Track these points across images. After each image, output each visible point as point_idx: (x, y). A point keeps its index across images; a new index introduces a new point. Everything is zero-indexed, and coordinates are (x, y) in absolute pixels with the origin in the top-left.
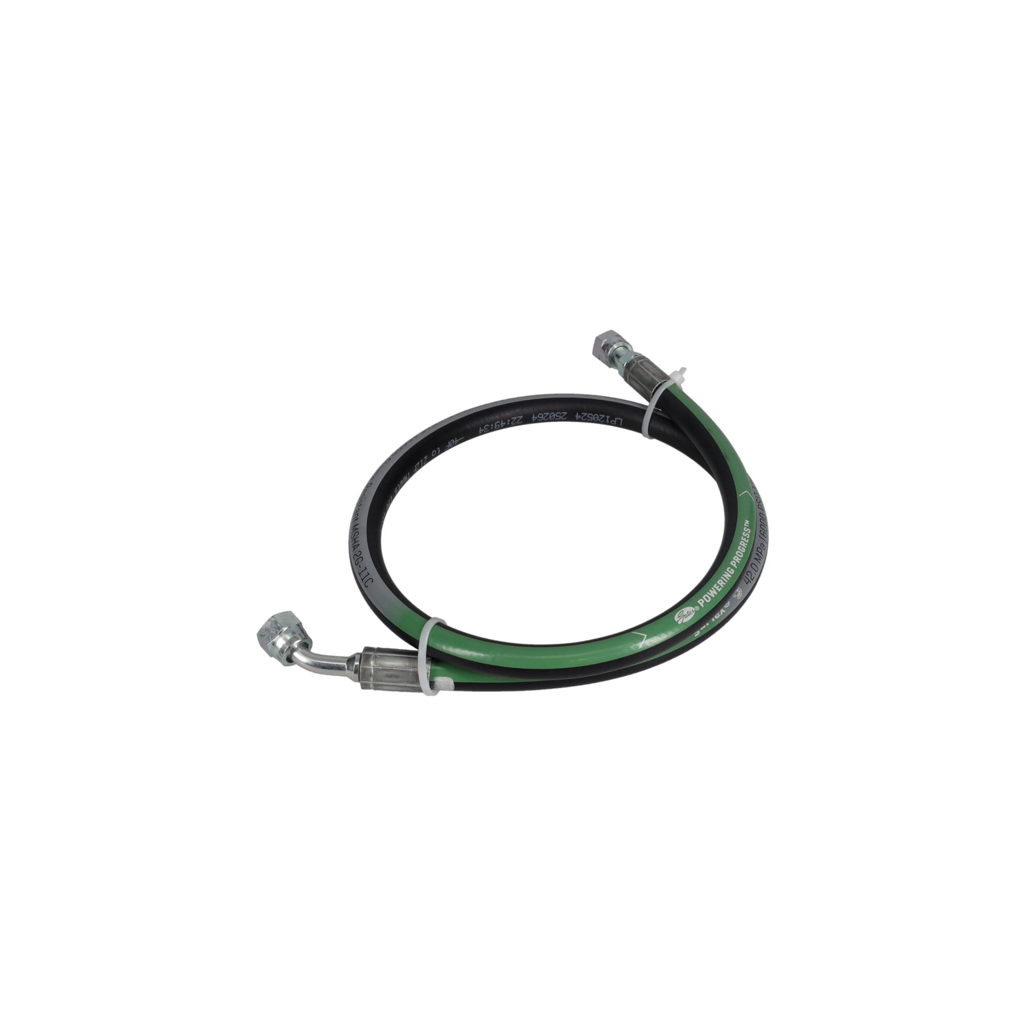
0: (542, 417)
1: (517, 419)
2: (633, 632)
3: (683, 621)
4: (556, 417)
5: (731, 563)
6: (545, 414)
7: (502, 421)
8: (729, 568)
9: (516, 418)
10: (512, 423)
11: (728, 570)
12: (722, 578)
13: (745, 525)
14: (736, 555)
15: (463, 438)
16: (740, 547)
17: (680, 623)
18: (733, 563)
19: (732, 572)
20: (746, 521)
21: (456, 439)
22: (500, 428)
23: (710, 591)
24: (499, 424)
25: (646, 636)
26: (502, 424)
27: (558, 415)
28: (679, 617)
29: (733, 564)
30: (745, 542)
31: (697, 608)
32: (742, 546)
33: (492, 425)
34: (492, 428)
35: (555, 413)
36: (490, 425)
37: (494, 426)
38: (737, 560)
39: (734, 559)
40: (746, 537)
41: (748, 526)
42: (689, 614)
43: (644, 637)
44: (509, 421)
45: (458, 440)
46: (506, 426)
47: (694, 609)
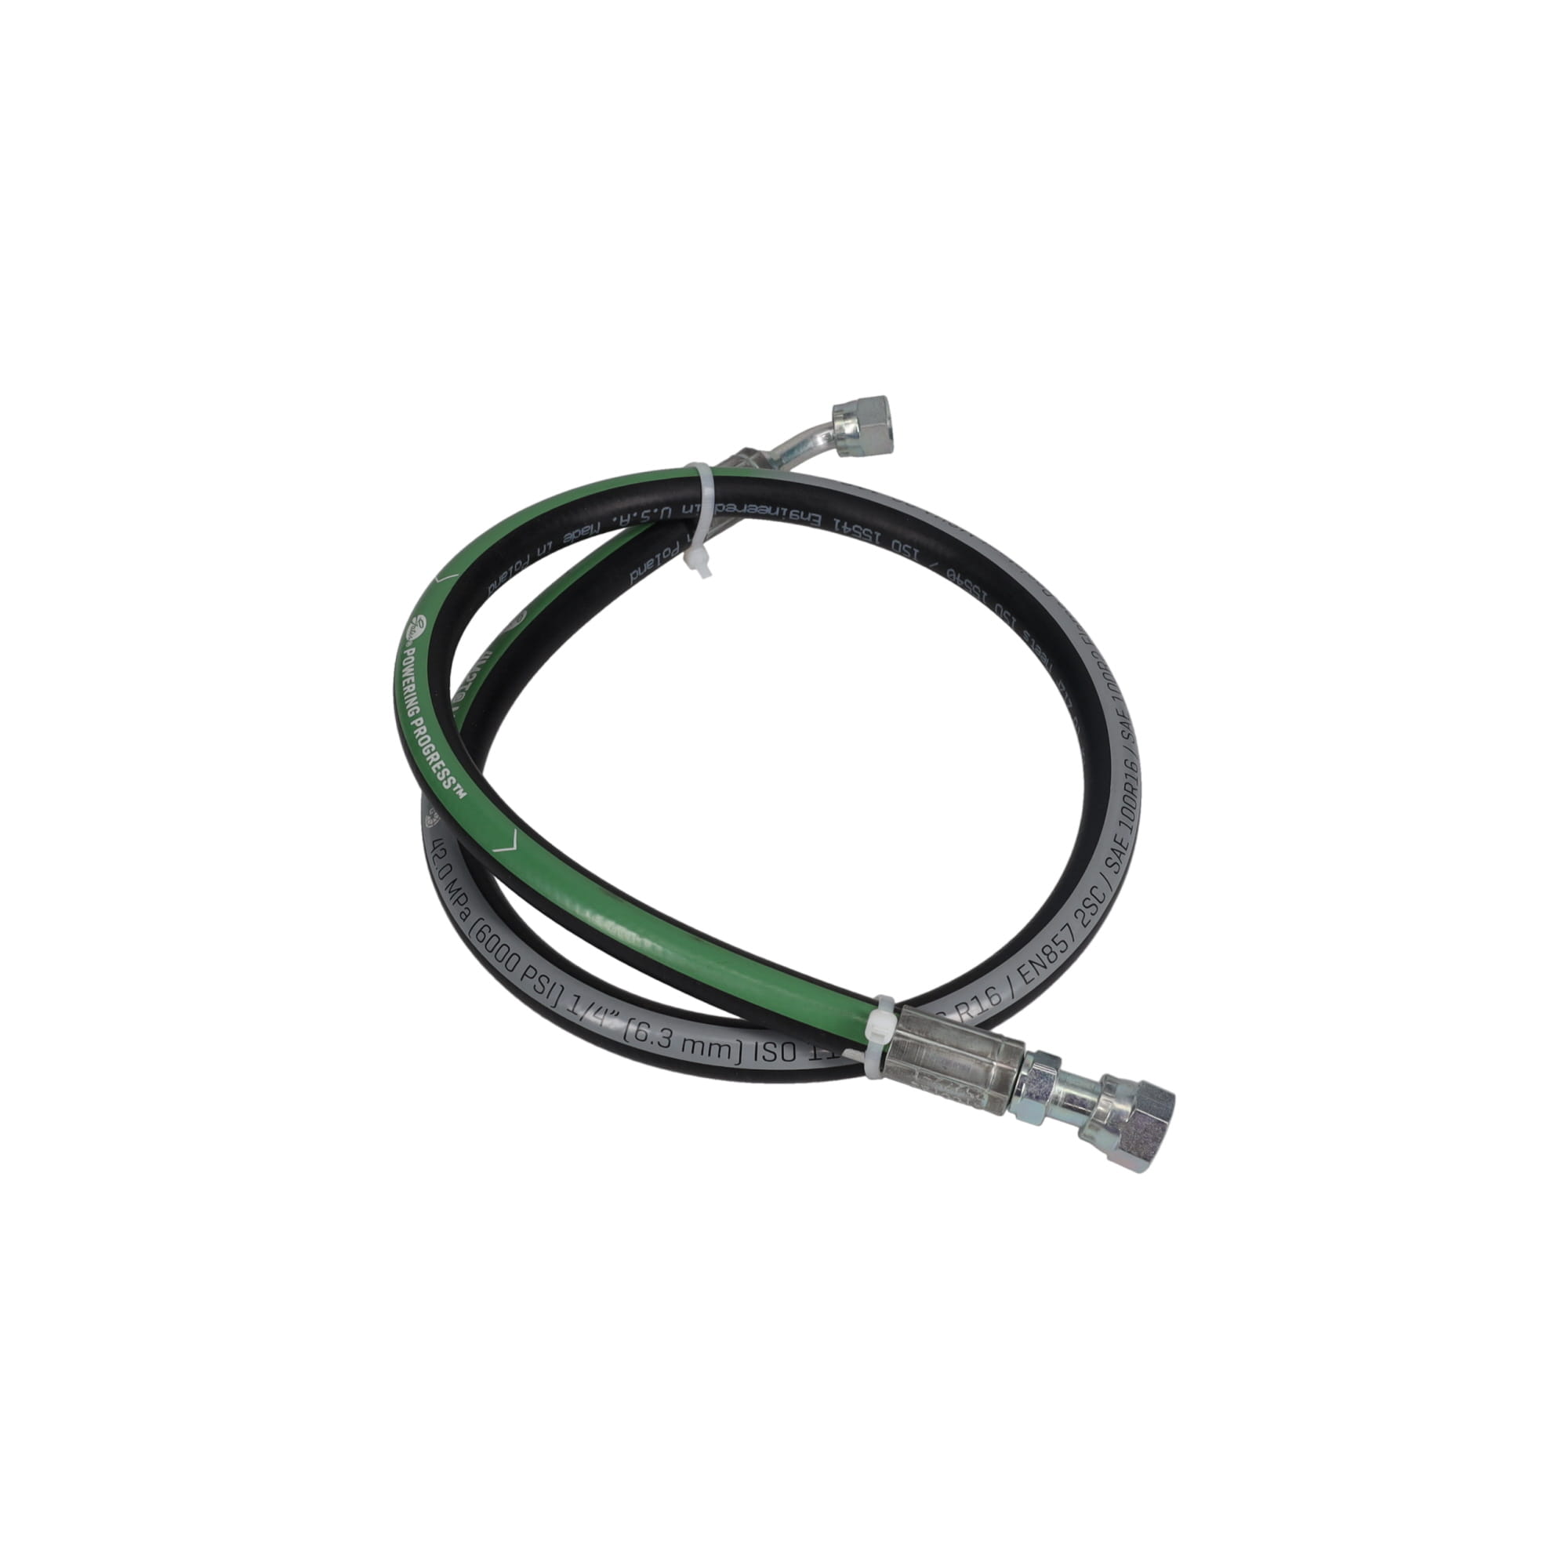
5: (421, 719)
8: (417, 712)
11: (417, 708)
12: (415, 694)
13: (459, 786)
14: (426, 734)
16: (433, 749)
18: (419, 722)
20: (465, 794)
23: (412, 670)
29: (418, 720)
30: (434, 763)
32: (432, 753)
39: (424, 728)
40: (441, 770)
41: (455, 789)
47: (411, 639)
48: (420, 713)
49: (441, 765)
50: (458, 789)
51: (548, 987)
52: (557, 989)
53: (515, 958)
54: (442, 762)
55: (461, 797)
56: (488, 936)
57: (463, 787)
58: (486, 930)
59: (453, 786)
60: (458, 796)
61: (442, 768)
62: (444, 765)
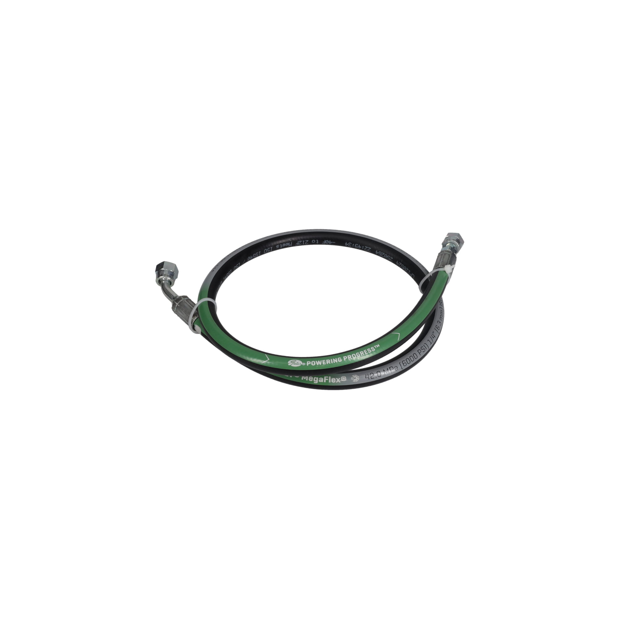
0: (381, 254)
1: (368, 249)
2: (266, 355)
3: (291, 365)
4: (387, 258)
6: (382, 253)
7: (359, 245)
9: (367, 247)
10: (365, 249)
12: (331, 360)
15: (335, 242)
17: (289, 365)
19: (340, 361)
21: (330, 241)
22: (358, 248)
24: (358, 246)
25: (269, 359)
26: (359, 246)
27: (388, 257)
28: (291, 362)
31: (304, 364)
33: (353, 244)
34: (353, 246)
35: (387, 255)
36: (352, 244)
37: (354, 245)
38: (349, 358)
42: (297, 364)
43: (267, 359)
44: (363, 247)
45: (331, 242)
46: (361, 249)
47: (302, 364)
48: (341, 357)
49: (366, 351)
50: (376, 347)
51: (424, 348)
52: (425, 345)
53: (414, 355)
54: (364, 351)
55: (379, 346)
56: (406, 362)
57: (376, 345)
58: (404, 362)
59: (375, 348)
60: (379, 347)
61: (367, 351)
62: (366, 350)
